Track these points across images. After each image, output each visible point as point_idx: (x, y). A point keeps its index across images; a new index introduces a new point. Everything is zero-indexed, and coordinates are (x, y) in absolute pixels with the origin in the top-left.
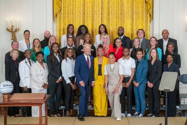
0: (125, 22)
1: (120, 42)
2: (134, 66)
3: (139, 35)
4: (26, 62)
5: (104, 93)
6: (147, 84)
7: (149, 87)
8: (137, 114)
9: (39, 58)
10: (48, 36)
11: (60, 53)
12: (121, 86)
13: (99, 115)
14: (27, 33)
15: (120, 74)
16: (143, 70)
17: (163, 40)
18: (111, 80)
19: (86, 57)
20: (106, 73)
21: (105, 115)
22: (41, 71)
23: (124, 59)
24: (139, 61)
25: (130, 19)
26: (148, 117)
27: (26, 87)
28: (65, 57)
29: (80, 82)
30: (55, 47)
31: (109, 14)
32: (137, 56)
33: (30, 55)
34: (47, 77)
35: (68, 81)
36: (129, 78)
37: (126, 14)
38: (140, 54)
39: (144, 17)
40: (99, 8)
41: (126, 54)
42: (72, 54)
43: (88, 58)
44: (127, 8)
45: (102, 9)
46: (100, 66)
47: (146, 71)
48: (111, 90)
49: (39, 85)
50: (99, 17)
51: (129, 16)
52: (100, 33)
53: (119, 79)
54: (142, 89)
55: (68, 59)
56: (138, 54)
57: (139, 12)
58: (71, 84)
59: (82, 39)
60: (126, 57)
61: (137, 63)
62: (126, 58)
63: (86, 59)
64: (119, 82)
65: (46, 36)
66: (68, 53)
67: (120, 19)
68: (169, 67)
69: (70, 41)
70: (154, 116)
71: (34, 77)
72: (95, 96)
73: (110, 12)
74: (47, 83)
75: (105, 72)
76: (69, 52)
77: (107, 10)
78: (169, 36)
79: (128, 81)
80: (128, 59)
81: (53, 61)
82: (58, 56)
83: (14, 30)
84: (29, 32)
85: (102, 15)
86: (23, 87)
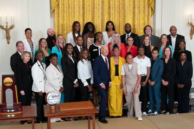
0: (127, 16)
1: (132, 41)
2: (150, 65)
3: (147, 32)
4: (39, 65)
5: (120, 93)
6: (162, 82)
7: (164, 85)
8: (151, 112)
9: (54, 61)
10: (52, 35)
11: (75, 54)
12: (140, 86)
13: (115, 115)
14: (29, 31)
15: (138, 74)
16: (159, 69)
17: (171, 36)
18: (130, 81)
19: (104, 58)
20: (123, 74)
21: (121, 115)
22: (57, 74)
23: (139, 58)
24: (154, 59)
25: (131, 13)
26: (162, 113)
27: (42, 91)
28: (81, 59)
29: (100, 85)
30: (70, 48)
31: (109, 8)
32: (153, 55)
33: (43, 58)
34: (62, 80)
35: (86, 84)
36: (146, 77)
37: (128, 8)
38: (156, 54)
39: (146, 12)
40: (99, 2)
41: (142, 53)
42: (88, 55)
43: (106, 59)
44: (128, 2)
45: (102, 3)
46: (117, 67)
47: (161, 70)
48: (129, 90)
49: (56, 89)
50: (99, 11)
51: (130, 10)
52: (107, 30)
53: (137, 79)
54: (157, 87)
55: (84, 60)
56: (154, 53)
57: (140, 6)
58: (89, 87)
59: (89, 37)
60: (141, 56)
61: (153, 62)
62: (141, 58)
63: (105, 60)
64: (137, 82)
65: (50, 34)
66: (84, 55)
67: (121, 14)
68: (182, 65)
69: (80, 40)
70: (168, 113)
71: (51, 81)
72: (111, 96)
73: (111, 6)
74: (63, 87)
75: (122, 72)
76: (84, 53)
77: (107, 4)
78: (178, 33)
79: (145, 81)
80: (143, 58)
81: (69, 64)
82: (72, 57)
83: (8, 27)
84: (31, 30)
85: (102, 9)
86: (38, 92)
